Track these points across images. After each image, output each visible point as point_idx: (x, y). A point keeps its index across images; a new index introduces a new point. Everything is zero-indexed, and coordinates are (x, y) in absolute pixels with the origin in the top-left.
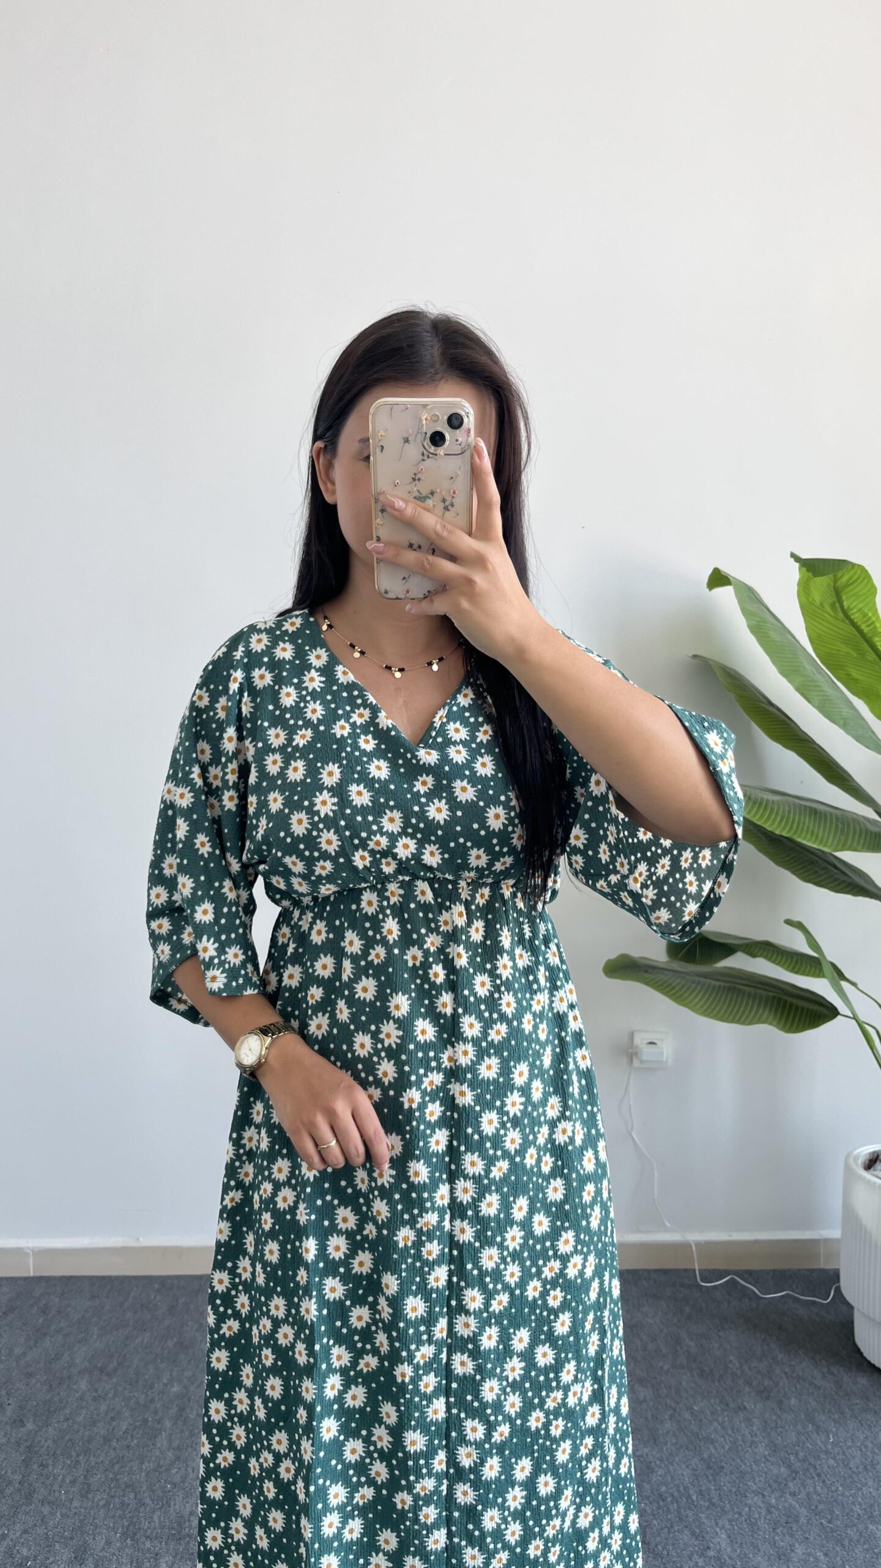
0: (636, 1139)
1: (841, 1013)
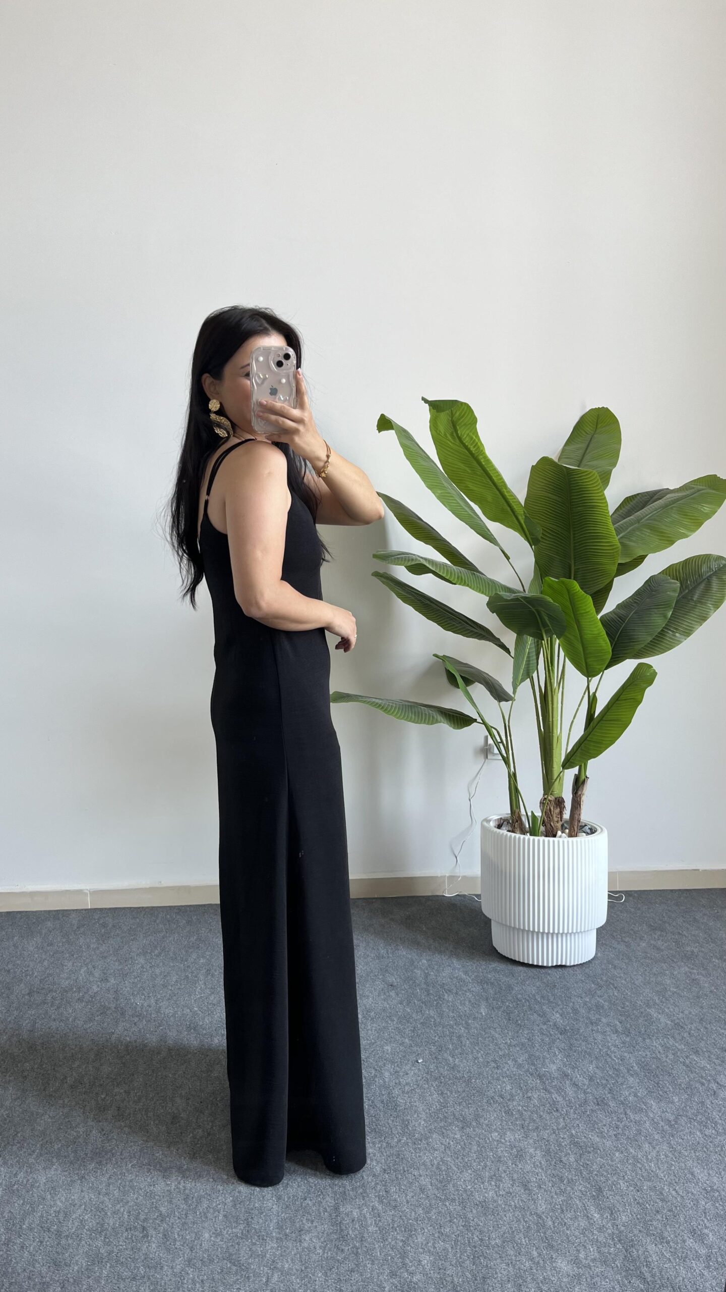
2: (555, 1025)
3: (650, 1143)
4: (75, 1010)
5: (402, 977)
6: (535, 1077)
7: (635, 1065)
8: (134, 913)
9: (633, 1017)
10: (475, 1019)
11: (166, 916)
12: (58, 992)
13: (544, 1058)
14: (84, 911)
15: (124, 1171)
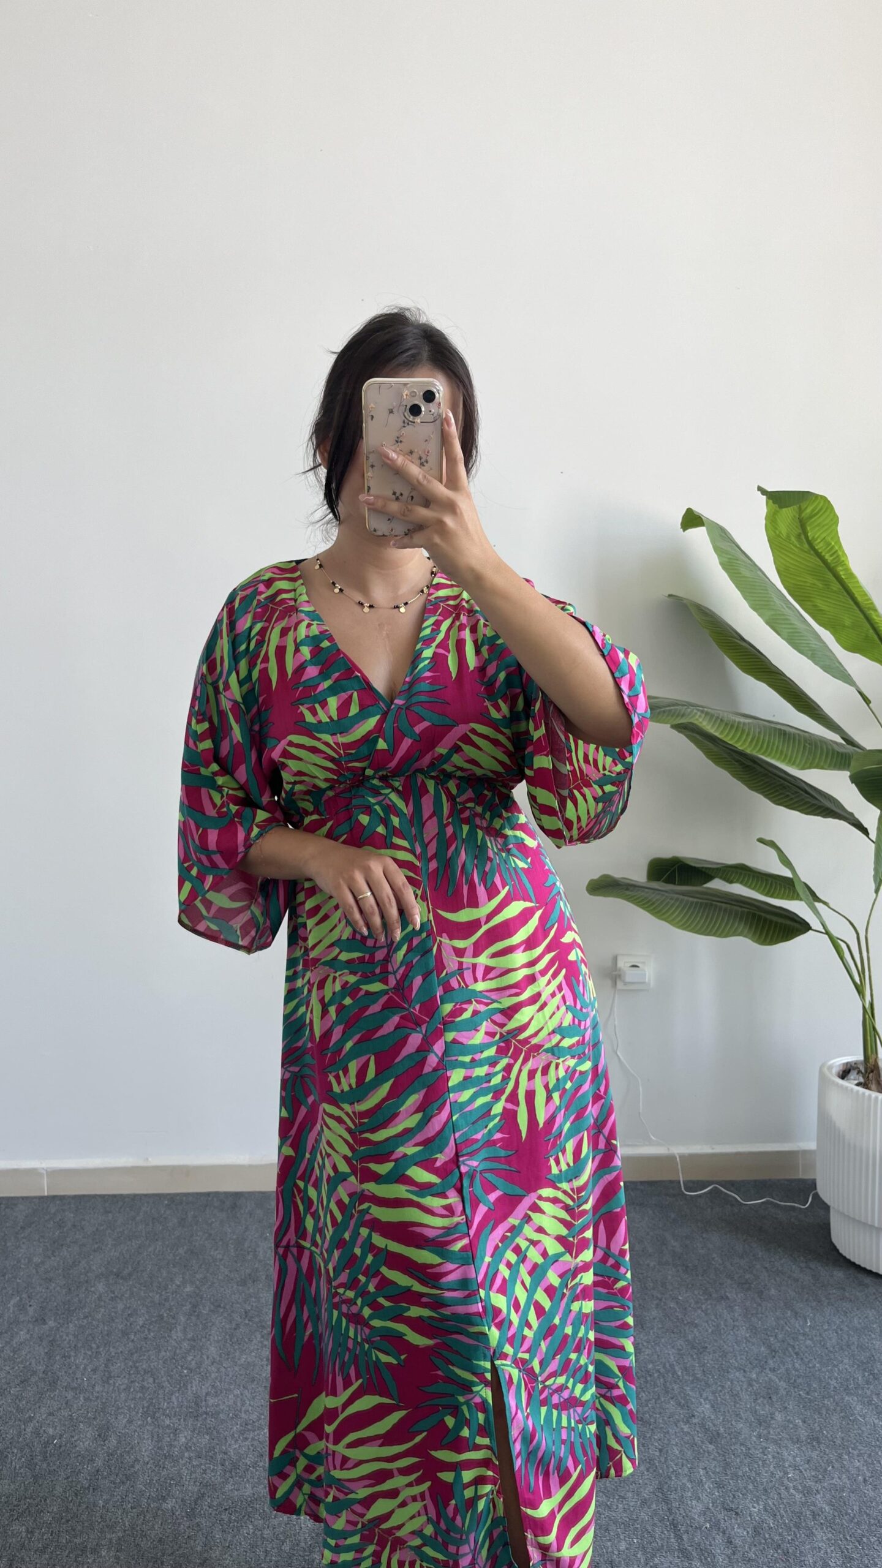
0: (622, 1059)
1: (813, 928)
2: (702, 1425)
7: (824, 1506)
9: (824, 1412)
11: (151, 1210)
13: (684, 1488)
14: (36, 1200)
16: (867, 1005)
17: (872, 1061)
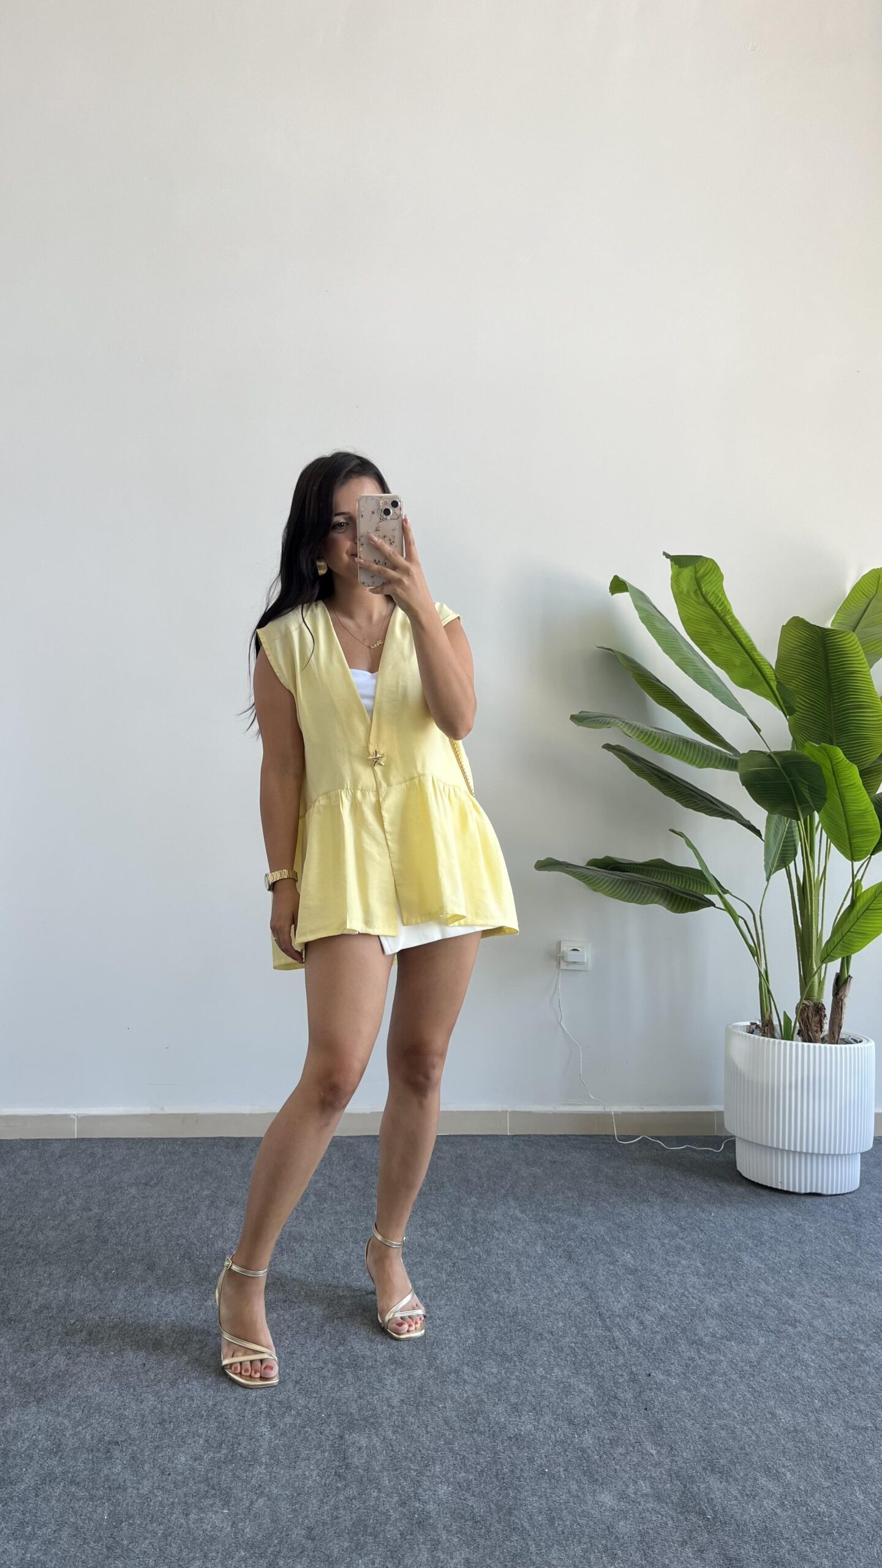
0: (565, 1029)
1: (716, 905)
2: (624, 1266)
3: (725, 1382)
4: (48, 1237)
5: (446, 1213)
6: (594, 1315)
8: (128, 1144)
10: (529, 1256)
11: (167, 1147)
12: (28, 1220)
14: (69, 1141)
15: (89, 1394)
16: (763, 972)
17: (767, 1017)
